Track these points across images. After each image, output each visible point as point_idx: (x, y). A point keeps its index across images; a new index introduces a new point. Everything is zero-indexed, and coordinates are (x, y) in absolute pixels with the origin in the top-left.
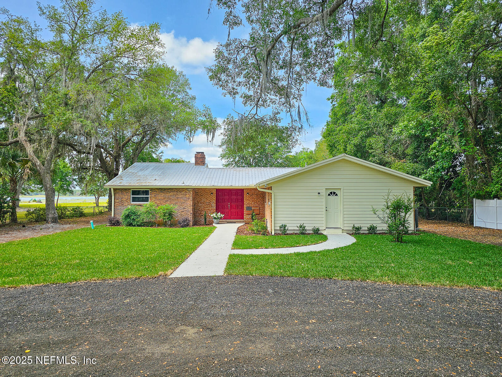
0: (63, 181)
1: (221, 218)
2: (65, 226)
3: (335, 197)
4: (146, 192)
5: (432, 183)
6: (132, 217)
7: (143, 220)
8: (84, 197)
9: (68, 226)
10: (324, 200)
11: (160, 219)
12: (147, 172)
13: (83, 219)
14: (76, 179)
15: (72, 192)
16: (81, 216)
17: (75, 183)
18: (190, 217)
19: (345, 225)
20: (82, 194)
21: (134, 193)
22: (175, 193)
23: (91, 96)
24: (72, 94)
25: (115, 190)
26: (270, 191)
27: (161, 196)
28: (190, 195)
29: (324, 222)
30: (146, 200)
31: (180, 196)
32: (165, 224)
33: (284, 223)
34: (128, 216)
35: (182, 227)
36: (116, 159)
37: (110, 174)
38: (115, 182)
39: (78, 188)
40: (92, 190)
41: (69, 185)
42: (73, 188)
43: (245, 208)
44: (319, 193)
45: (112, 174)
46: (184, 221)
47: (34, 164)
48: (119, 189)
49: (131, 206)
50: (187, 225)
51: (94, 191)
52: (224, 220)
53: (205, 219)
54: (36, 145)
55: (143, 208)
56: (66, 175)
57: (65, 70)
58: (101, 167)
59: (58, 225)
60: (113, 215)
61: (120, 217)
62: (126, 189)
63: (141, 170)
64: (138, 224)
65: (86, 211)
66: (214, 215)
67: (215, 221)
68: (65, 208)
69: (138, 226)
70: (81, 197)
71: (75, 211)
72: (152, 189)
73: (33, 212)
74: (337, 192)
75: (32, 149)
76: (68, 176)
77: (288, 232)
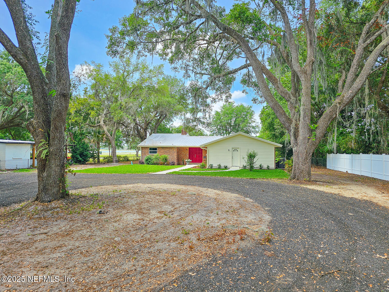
0: (117, 141)
1: (190, 162)
2: (120, 164)
3: (237, 152)
4: (156, 149)
5: (282, 145)
6: (149, 160)
7: (154, 162)
8: (130, 151)
9: (122, 164)
10: (231, 153)
11: (162, 161)
12: (157, 139)
13: (128, 162)
14: (124, 139)
15: (122, 148)
16: (127, 161)
17: (124, 142)
18: (176, 161)
19: (241, 165)
20: (128, 149)
21: (150, 149)
22: (169, 149)
23: (131, 104)
24: (123, 103)
25: (142, 148)
26: (206, 149)
27: (162, 151)
28: (175, 151)
29: (231, 163)
30: (156, 152)
31: (171, 151)
32: (164, 164)
33: (211, 163)
34: (147, 160)
35: (171, 165)
36: (145, 130)
37: (142, 138)
38: (143, 144)
39: (126, 145)
40: (134, 147)
41: (121, 143)
42: (123, 145)
43: (203, 157)
44: (229, 150)
45: (143, 138)
46: (172, 163)
47: (107, 136)
48: (143, 147)
49: (149, 155)
50: (174, 165)
51: (135, 147)
52: (192, 163)
53: (183, 162)
54: (108, 127)
55: (154, 156)
56: (119, 137)
57: (120, 92)
58: (137, 135)
59: (118, 164)
60: (141, 159)
61: (144, 161)
62: (147, 147)
63: (155, 138)
64: (152, 163)
65: (130, 159)
66: (187, 160)
67: (187, 163)
68: (120, 157)
69: (151, 164)
70: (128, 151)
71: (125, 158)
72: (158, 148)
73: (106, 158)
74: (238, 149)
75: (106, 129)
76: (120, 138)
77: (213, 168)
